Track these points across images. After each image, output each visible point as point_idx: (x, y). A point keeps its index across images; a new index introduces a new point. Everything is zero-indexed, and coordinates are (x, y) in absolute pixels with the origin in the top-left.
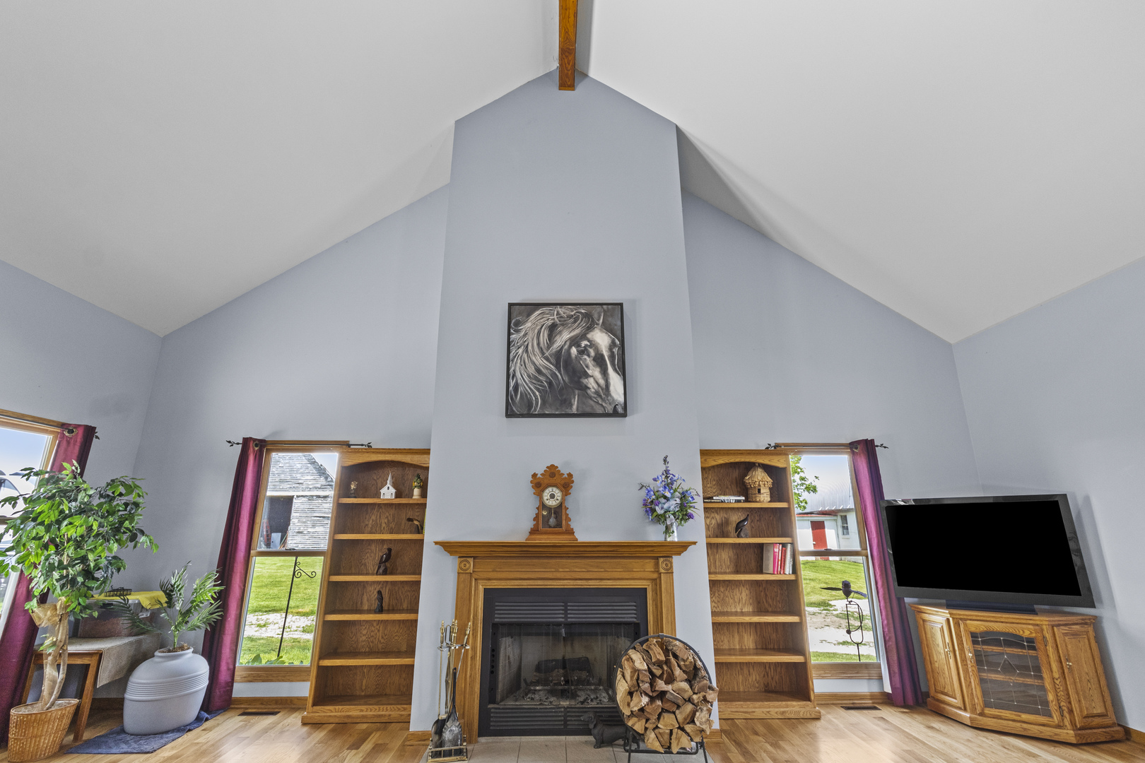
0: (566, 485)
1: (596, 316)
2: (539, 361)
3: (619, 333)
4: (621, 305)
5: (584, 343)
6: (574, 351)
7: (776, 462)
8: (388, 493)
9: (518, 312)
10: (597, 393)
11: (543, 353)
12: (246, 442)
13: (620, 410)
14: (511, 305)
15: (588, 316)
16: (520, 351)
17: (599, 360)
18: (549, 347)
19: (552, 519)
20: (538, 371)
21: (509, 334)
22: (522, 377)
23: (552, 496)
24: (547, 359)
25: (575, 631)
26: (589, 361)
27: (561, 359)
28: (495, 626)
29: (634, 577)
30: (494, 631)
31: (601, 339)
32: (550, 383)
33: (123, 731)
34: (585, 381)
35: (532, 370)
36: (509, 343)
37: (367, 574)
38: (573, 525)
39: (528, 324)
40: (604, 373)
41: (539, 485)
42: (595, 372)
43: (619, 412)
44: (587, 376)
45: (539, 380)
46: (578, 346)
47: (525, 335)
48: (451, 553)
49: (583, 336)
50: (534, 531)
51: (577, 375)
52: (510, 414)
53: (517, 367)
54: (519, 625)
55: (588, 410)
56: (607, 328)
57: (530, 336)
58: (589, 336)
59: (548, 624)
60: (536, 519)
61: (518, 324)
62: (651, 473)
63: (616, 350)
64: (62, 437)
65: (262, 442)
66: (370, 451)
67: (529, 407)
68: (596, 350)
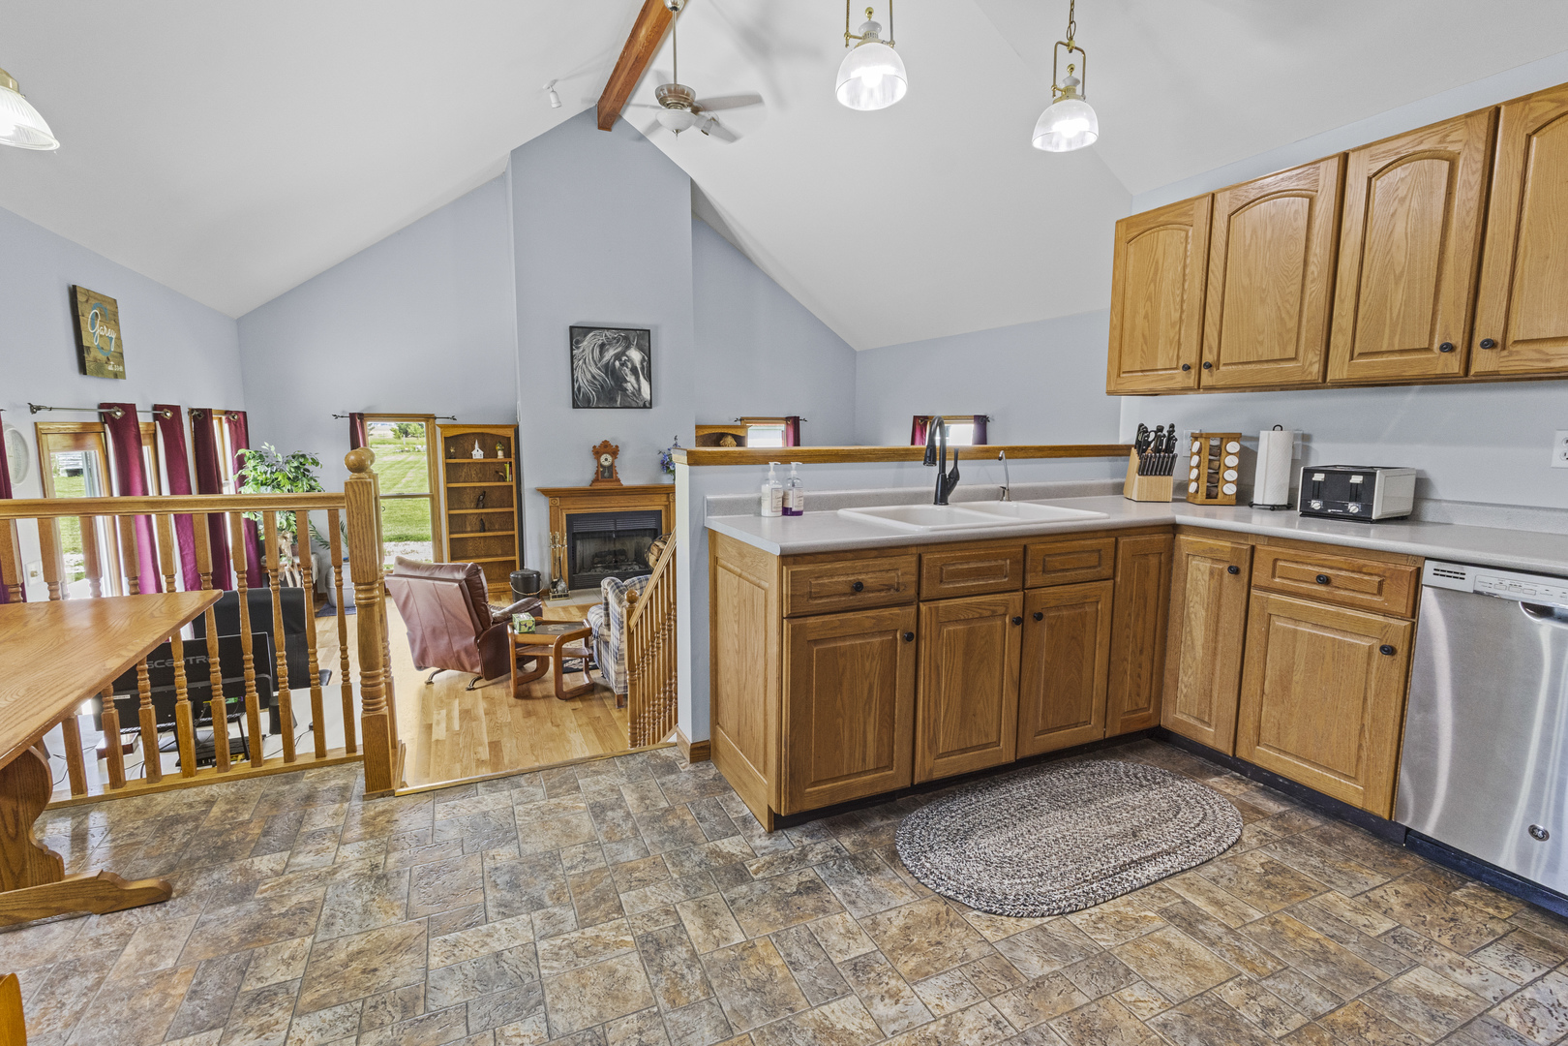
0: (614, 452)
1: (632, 339)
2: (594, 370)
3: (647, 352)
4: (649, 331)
5: (624, 358)
6: (617, 363)
8: (478, 454)
9: (577, 333)
10: (633, 393)
11: (596, 365)
12: (352, 416)
13: (648, 405)
14: (571, 328)
15: (626, 338)
16: (581, 362)
17: (634, 371)
18: (600, 361)
19: (606, 473)
20: (594, 377)
21: (572, 350)
22: (583, 380)
23: (606, 460)
24: (599, 369)
25: (622, 535)
26: (628, 371)
27: (609, 369)
28: (574, 534)
29: (655, 504)
30: (574, 537)
31: (635, 355)
32: (602, 386)
34: (625, 385)
35: (589, 377)
36: (572, 357)
37: (467, 509)
38: (619, 476)
39: (585, 343)
40: (638, 380)
41: (597, 452)
42: (631, 378)
43: (647, 405)
44: (626, 381)
45: (594, 384)
46: (621, 360)
47: (583, 351)
48: (546, 495)
49: (623, 353)
50: (596, 480)
51: (620, 380)
52: (575, 406)
53: (578, 374)
54: (588, 533)
55: (627, 404)
56: (640, 348)
57: (587, 352)
58: (627, 353)
59: (605, 532)
60: (597, 473)
61: (578, 342)
62: (666, 444)
63: (645, 364)
64: (229, 421)
65: (361, 416)
66: (464, 426)
67: (589, 401)
68: (633, 364)
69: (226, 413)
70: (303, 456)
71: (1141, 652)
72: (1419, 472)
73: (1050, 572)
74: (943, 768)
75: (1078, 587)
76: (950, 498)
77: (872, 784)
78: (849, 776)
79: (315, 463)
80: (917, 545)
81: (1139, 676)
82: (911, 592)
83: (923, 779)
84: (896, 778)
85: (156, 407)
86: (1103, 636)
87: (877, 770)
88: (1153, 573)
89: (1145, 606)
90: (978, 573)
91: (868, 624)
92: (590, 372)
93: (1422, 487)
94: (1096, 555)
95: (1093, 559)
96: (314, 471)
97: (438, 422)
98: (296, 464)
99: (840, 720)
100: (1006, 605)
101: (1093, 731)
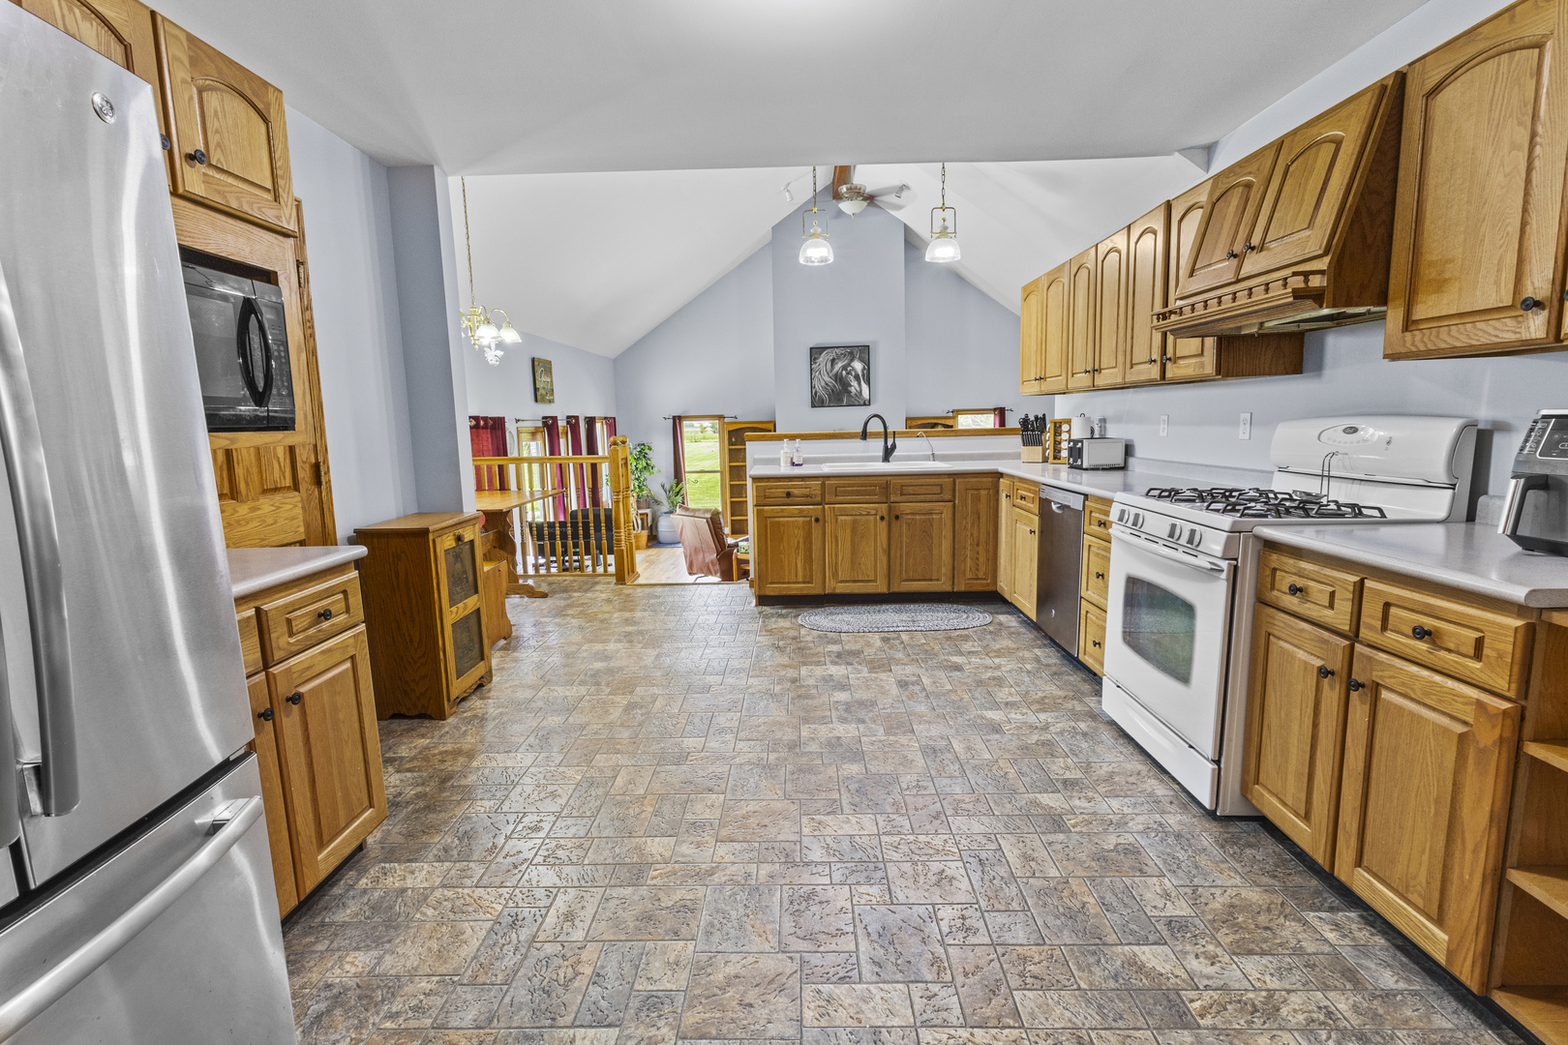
1: (855, 353)
2: (827, 379)
3: (867, 361)
4: (869, 346)
5: (849, 368)
6: (844, 372)
7: (949, 422)
9: (815, 352)
10: (856, 395)
11: (829, 375)
12: (674, 418)
13: (867, 402)
14: (811, 349)
15: (851, 353)
16: (817, 374)
17: (857, 377)
18: (831, 371)
20: (827, 384)
21: (811, 365)
22: (819, 387)
24: (831, 378)
26: (852, 378)
27: (838, 378)
31: (858, 366)
32: (832, 390)
33: (660, 543)
34: (850, 388)
35: (823, 384)
36: (811, 370)
39: (821, 359)
40: (859, 384)
42: (854, 383)
44: (851, 386)
45: (827, 389)
46: (847, 370)
47: (819, 365)
49: (849, 365)
51: (846, 385)
52: (813, 406)
53: (815, 382)
55: (851, 403)
56: (861, 360)
57: (822, 366)
58: (852, 364)
61: (815, 359)
63: (865, 372)
64: (606, 423)
65: (680, 418)
66: (740, 423)
67: (823, 402)
68: (856, 372)
69: (605, 418)
70: (643, 444)
71: (978, 545)
72: (1126, 440)
73: (905, 495)
74: (841, 588)
75: (930, 504)
76: (890, 459)
77: (801, 589)
78: (789, 583)
79: (650, 449)
80: (823, 477)
81: (977, 559)
82: (819, 499)
83: (830, 591)
84: (814, 589)
85: (568, 417)
86: (947, 532)
87: (804, 583)
88: (984, 500)
89: (979, 518)
90: (858, 493)
91: (796, 512)
92: (825, 378)
93: (1129, 450)
94: (939, 487)
95: (937, 489)
96: (650, 454)
97: (726, 420)
98: (639, 449)
99: (782, 556)
100: (877, 510)
101: (943, 585)
